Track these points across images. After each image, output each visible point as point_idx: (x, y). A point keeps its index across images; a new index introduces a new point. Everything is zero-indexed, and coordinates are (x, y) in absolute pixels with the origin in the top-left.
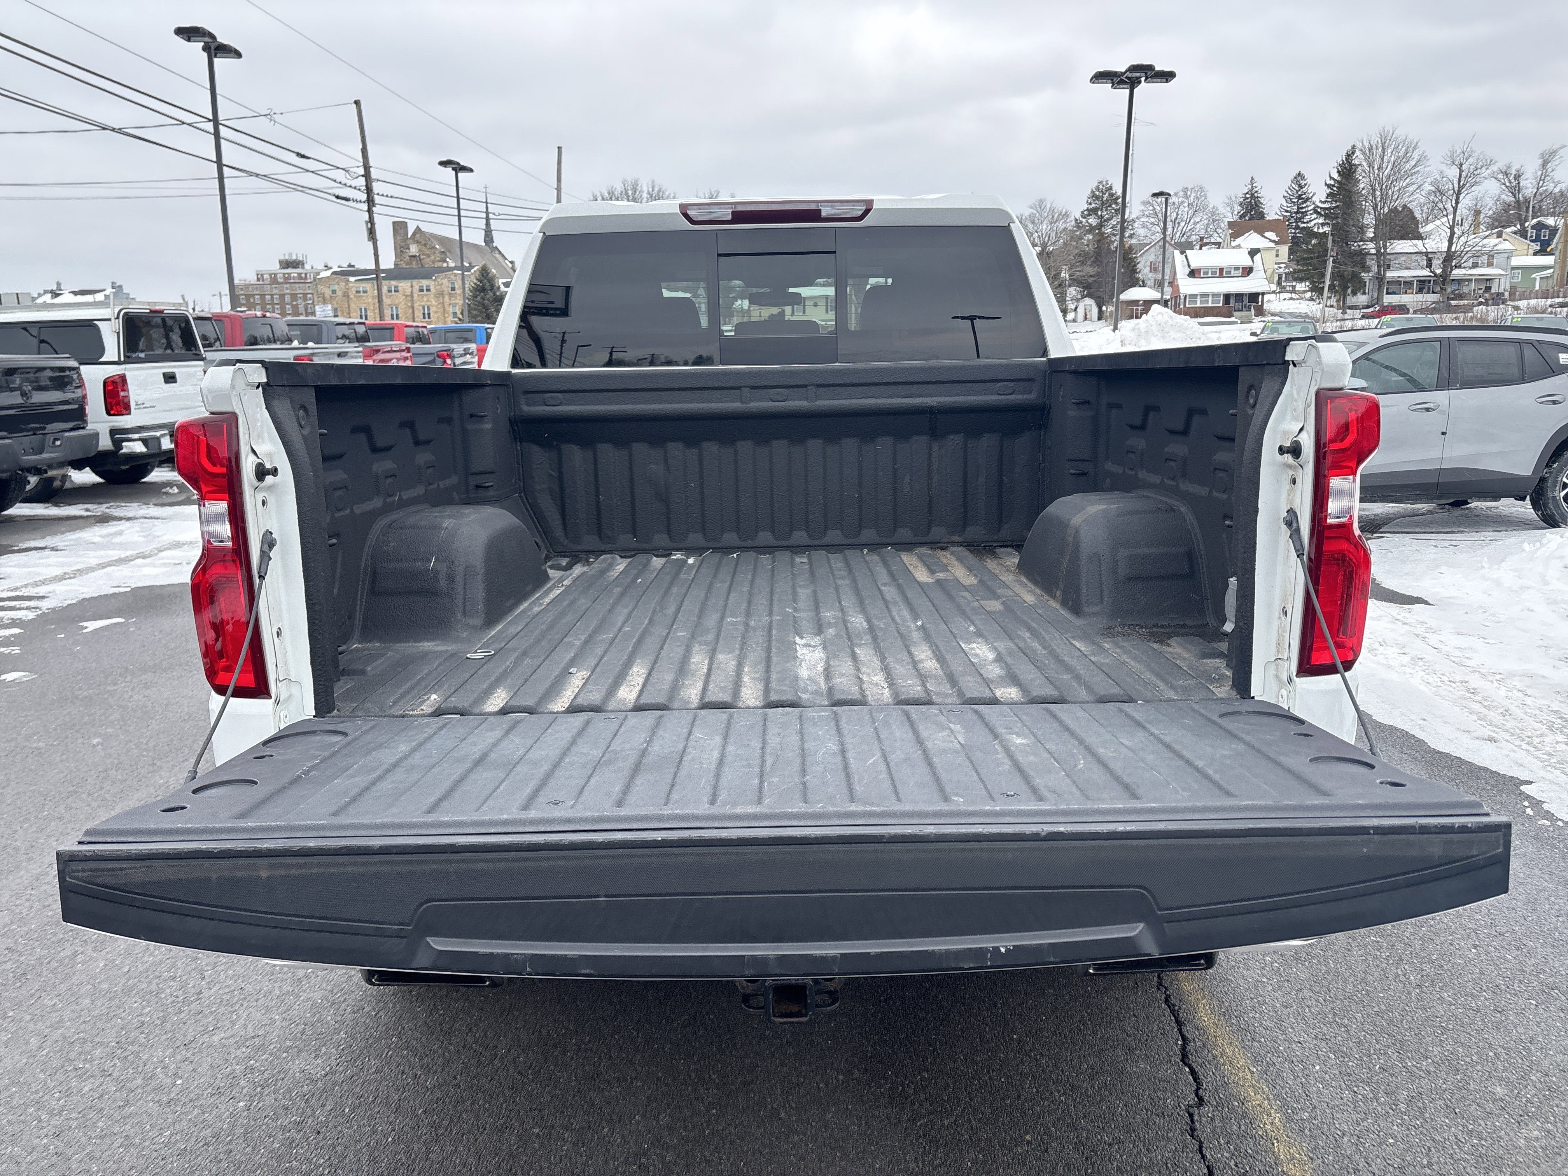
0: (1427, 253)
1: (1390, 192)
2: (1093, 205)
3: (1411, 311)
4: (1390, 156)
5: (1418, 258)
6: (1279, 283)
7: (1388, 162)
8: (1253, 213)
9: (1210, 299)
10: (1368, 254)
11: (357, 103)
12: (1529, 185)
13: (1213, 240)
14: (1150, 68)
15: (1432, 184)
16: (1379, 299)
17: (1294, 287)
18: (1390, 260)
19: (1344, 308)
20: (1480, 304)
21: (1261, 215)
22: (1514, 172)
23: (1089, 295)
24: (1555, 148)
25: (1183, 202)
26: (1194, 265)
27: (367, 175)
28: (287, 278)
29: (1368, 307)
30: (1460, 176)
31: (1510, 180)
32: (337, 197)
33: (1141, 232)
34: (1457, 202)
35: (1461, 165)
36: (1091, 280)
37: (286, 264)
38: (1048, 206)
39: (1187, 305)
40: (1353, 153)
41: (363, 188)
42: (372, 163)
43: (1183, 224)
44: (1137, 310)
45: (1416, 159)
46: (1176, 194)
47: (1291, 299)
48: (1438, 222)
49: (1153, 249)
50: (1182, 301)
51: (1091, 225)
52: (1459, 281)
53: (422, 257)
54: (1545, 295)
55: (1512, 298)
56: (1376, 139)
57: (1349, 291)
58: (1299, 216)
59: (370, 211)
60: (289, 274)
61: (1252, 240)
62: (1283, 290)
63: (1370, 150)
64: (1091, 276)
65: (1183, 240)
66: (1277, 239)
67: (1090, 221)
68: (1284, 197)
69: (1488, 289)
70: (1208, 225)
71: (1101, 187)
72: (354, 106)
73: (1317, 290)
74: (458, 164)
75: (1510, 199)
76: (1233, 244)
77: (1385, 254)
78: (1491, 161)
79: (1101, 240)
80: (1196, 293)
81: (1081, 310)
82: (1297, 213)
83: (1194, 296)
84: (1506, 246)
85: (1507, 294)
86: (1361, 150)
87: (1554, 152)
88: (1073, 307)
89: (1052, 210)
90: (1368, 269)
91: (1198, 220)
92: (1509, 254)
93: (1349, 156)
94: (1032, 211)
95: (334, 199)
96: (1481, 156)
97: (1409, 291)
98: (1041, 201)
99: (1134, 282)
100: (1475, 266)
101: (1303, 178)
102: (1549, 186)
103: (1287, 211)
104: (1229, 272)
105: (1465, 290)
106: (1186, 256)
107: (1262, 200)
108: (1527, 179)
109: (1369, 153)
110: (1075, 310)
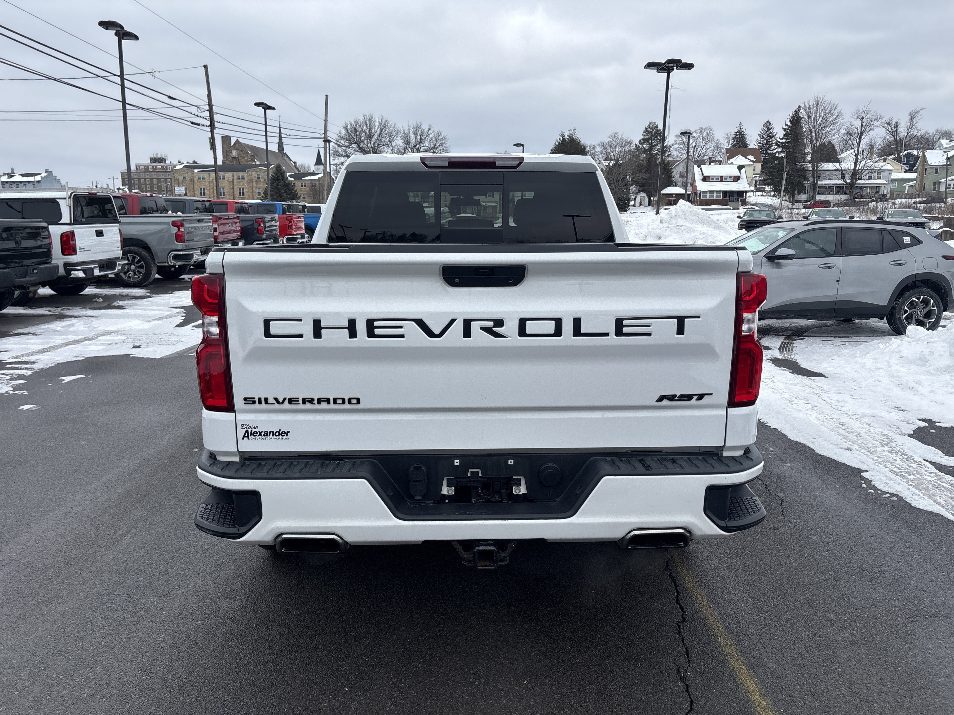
0: (842, 171)
1: (821, 134)
2: (647, 137)
3: (832, 204)
5: (837, 173)
6: (755, 186)
7: (820, 116)
8: (741, 144)
9: (715, 194)
10: (808, 170)
11: (205, 67)
12: (903, 131)
13: (717, 159)
14: (680, 61)
15: (845, 130)
16: (814, 197)
17: (764, 188)
18: (820, 174)
19: (793, 202)
20: (873, 201)
21: (745, 145)
22: (894, 123)
23: (643, 191)
24: (918, 109)
25: (699, 136)
26: (706, 174)
27: (211, 110)
28: (154, 168)
29: (807, 201)
30: (862, 125)
31: (891, 128)
32: (192, 123)
33: (675, 153)
34: (860, 141)
35: (863, 119)
36: (644, 181)
37: (154, 160)
38: (620, 137)
39: (701, 198)
40: (799, 110)
41: (208, 118)
42: (213, 103)
43: (699, 149)
44: (672, 200)
45: (836, 114)
46: (695, 131)
47: (762, 195)
48: (848, 152)
49: (682, 163)
50: (698, 195)
51: (645, 148)
52: (861, 187)
53: (240, 158)
54: (911, 196)
55: (892, 197)
56: (812, 102)
57: (796, 192)
59: (212, 132)
60: (156, 166)
61: (740, 160)
62: (758, 190)
63: (809, 108)
64: (645, 179)
65: (699, 159)
66: (754, 160)
67: (644, 146)
68: (759, 135)
69: (878, 192)
70: (714, 150)
71: (651, 126)
72: (204, 68)
73: (777, 191)
74: (266, 105)
75: (891, 139)
76: (729, 162)
77: (818, 170)
78: (880, 116)
79: (651, 158)
80: (707, 190)
81: (638, 200)
82: (766, 144)
83: (705, 193)
84: (889, 167)
85: (888, 196)
86: (804, 109)
87: (918, 112)
88: (633, 197)
89: (622, 140)
90: (807, 179)
91: (708, 147)
92: (890, 172)
93: (797, 112)
94: (610, 139)
95: (190, 124)
96: (875, 114)
97: (831, 193)
98: (615, 134)
99: (670, 183)
100: (870, 178)
101: (770, 124)
102: (914, 132)
103: (760, 143)
104: (726, 179)
105: (864, 193)
106: (701, 169)
107: (746, 136)
108: (901, 128)
109: (808, 110)
110: (635, 199)
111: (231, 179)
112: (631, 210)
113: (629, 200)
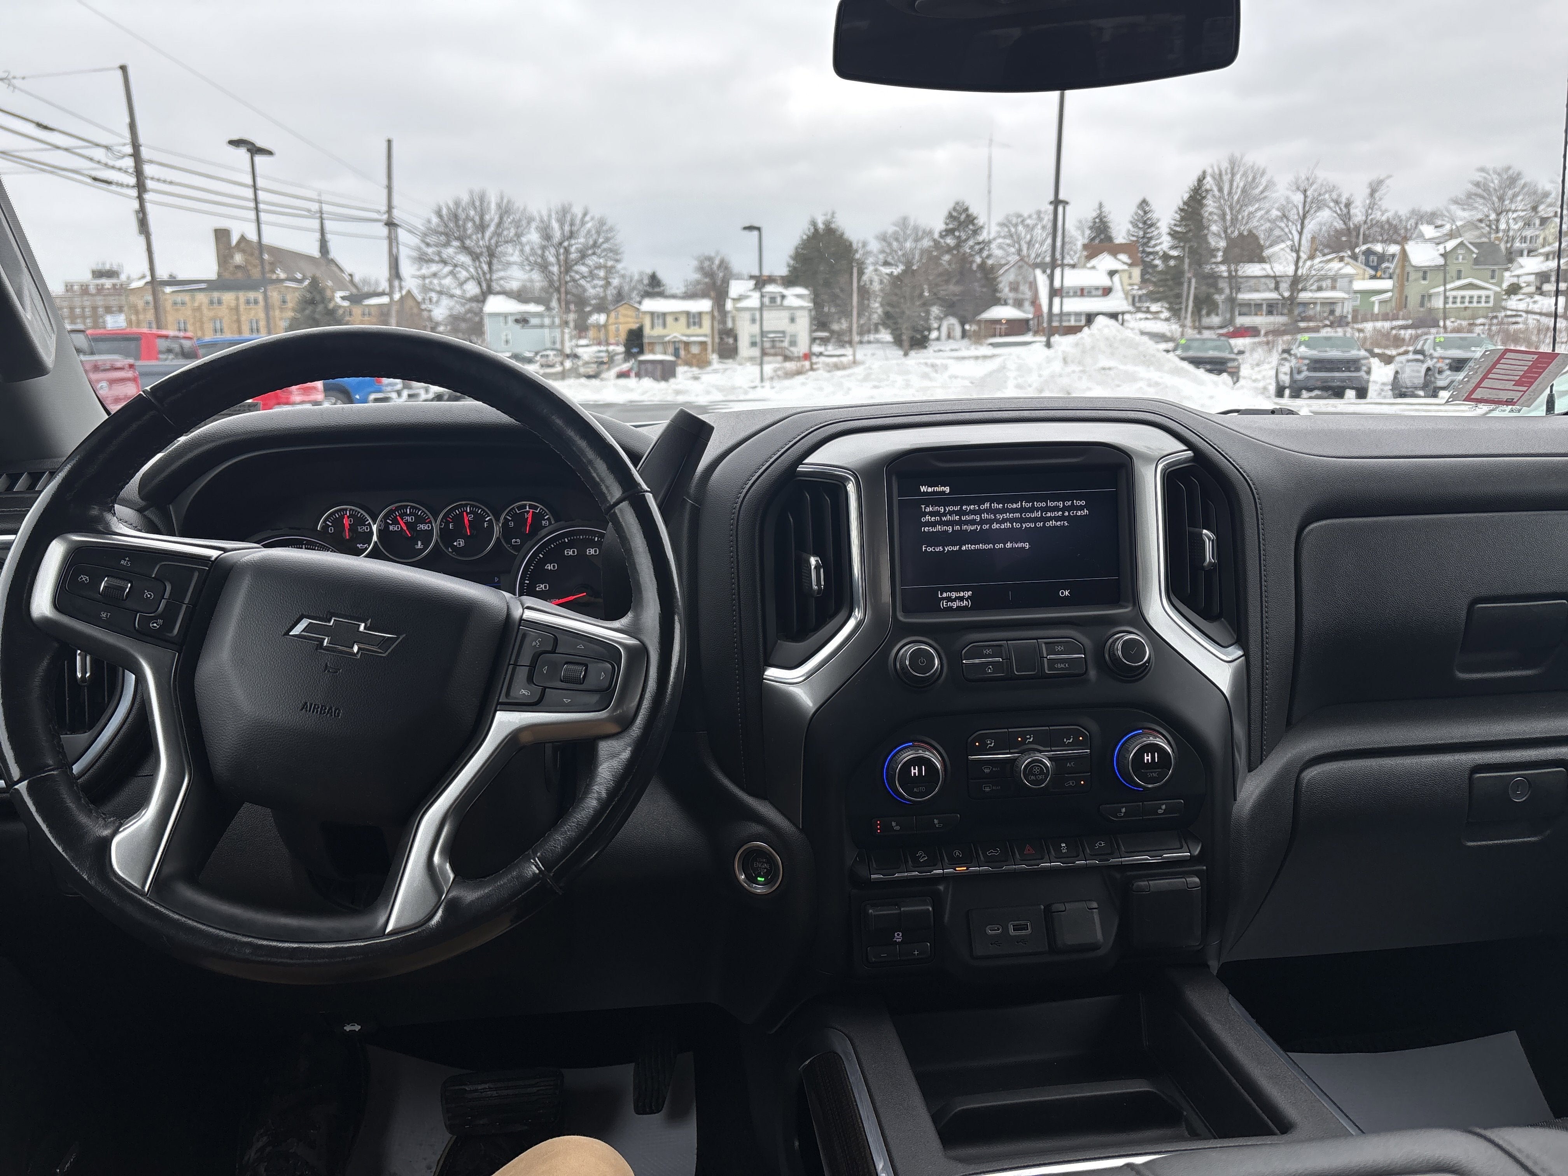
0: (1275, 277)
1: (1240, 217)
2: (951, 226)
3: (1263, 332)
4: (1239, 182)
5: (1267, 281)
6: (1133, 304)
7: (1237, 188)
8: (1103, 236)
9: (1073, 318)
10: (1221, 277)
11: (123, 68)
12: (1359, 214)
15: (1278, 209)
16: (1231, 321)
17: (1148, 308)
18: (1241, 283)
19: (1200, 329)
20: (1326, 326)
21: (1110, 239)
22: (1344, 201)
23: (954, 315)
24: (1381, 178)
25: (1036, 224)
27: (136, 155)
28: (100, 289)
29: (1221, 327)
30: (1305, 202)
31: (1340, 209)
32: (95, 179)
33: (998, 252)
34: (1302, 228)
35: (1305, 191)
36: (955, 299)
37: (99, 274)
38: (912, 224)
40: (1204, 178)
41: (131, 170)
42: (142, 139)
43: (1037, 245)
44: (1000, 328)
45: (1264, 184)
46: (1030, 217)
47: (1147, 319)
48: (1282, 245)
49: (1012, 269)
50: (1045, 319)
51: (948, 245)
52: (1305, 304)
53: (249, 268)
54: (1385, 318)
55: (1355, 320)
56: (1225, 165)
57: (1204, 312)
58: (1145, 240)
59: (140, 198)
60: (103, 285)
61: (1106, 262)
62: (1139, 310)
63: (1220, 175)
64: (954, 295)
65: (1038, 260)
66: (1128, 261)
67: (948, 241)
68: (1131, 222)
69: (1332, 312)
71: (957, 207)
72: (119, 73)
73: (1176, 313)
74: (253, 144)
75: (1339, 225)
76: (1089, 265)
77: (1236, 276)
79: (964, 261)
81: (944, 330)
82: (1143, 237)
83: (1057, 316)
84: (1349, 270)
85: (1350, 317)
86: (1212, 175)
87: (1380, 182)
88: (936, 325)
89: (916, 228)
90: (1220, 291)
92: (1351, 278)
93: (1201, 180)
94: (897, 228)
95: (89, 181)
97: (1259, 313)
98: (904, 220)
99: (997, 301)
100: (1320, 289)
101: (1147, 204)
102: (1377, 215)
103: (1133, 236)
104: (1089, 292)
105: (1311, 313)
106: (1047, 276)
107: (1110, 225)
108: (1357, 207)
109: (1219, 179)
110: (939, 329)
111: (233, 304)
112: (933, 346)
113: (930, 330)
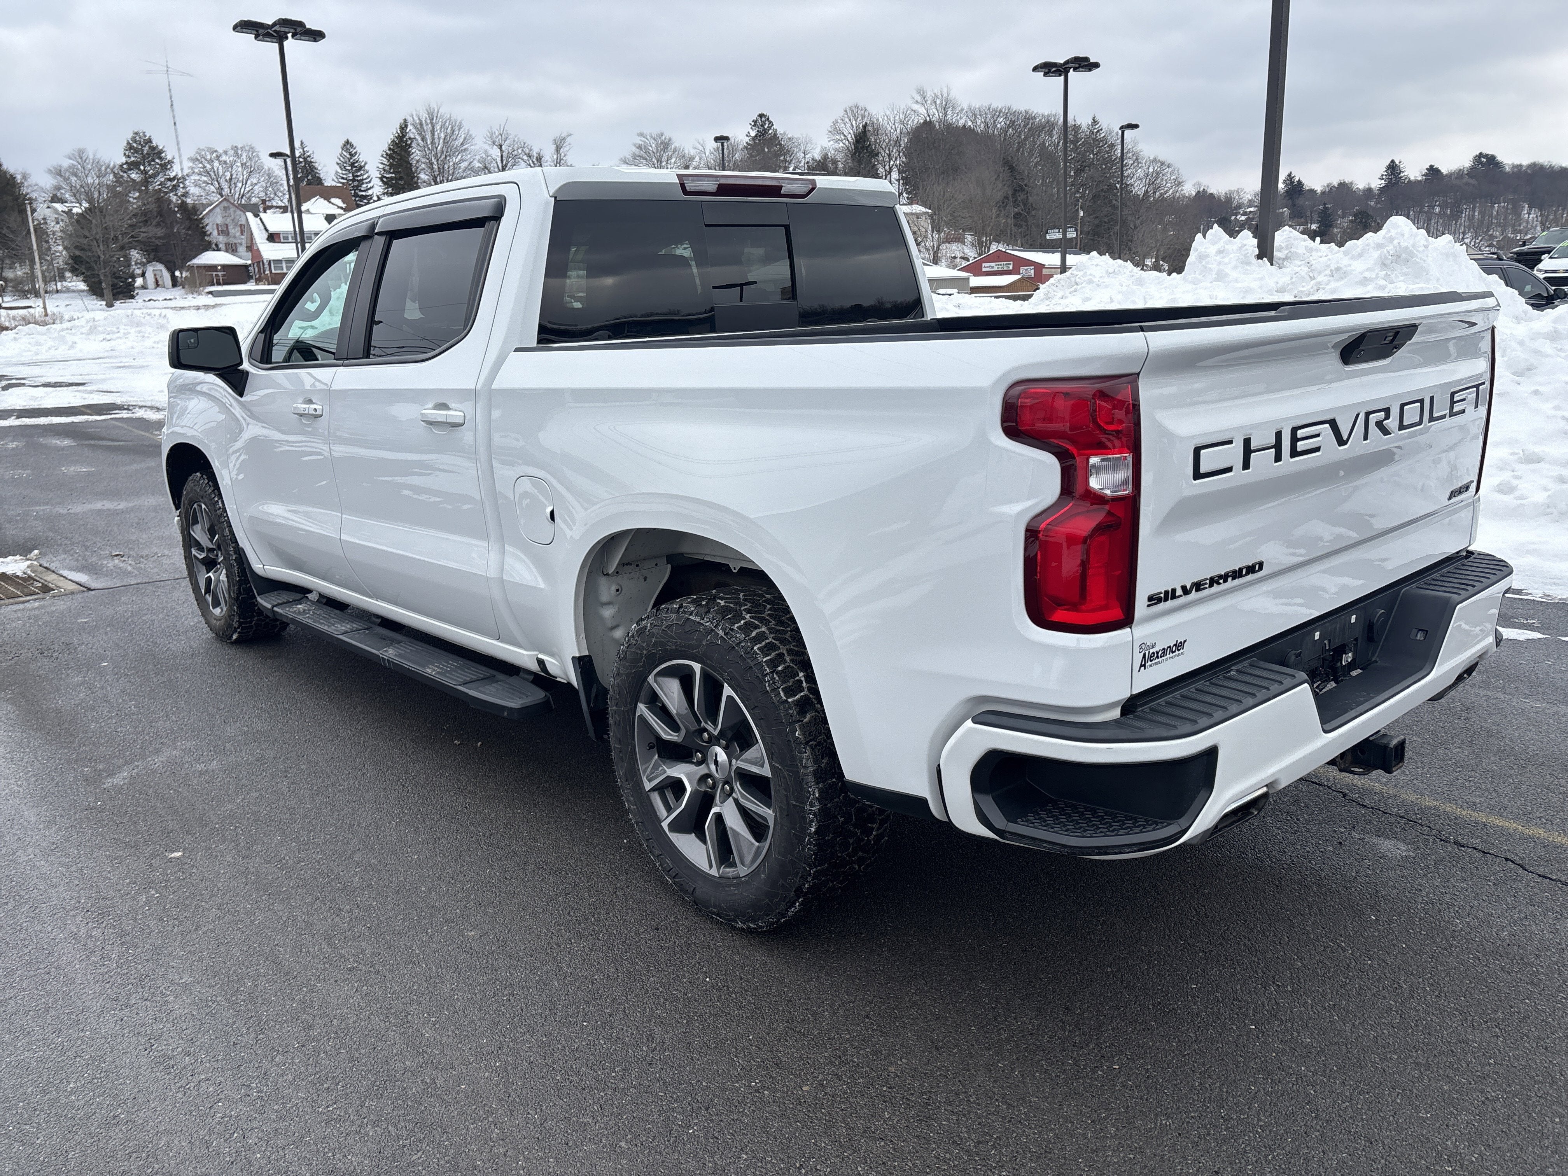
1: (446, 167)
2: (133, 159)
4: (440, 135)
7: (439, 138)
8: (310, 177)
13: (274, 204)
14: (300, 24)
15: (479, 161)
21: (319, 181)
22: (535, 155)
23: (160, 261)
24: (563, 135)
25: (236, 162)
26: (272, 229)
30: (502, 156)
31: (533, 162)
33: (193, 190)
35: (501, 146)
36: (159, 242)
38: (91, 157)
39: (273, 271)
40: (406, 126)
43: (240, 185)
44: (217, 275)
45: (463, 137)
46: (225, 152)
49: (217, 211)
50: (267, 266)
51: (133, 180)
56: (424, 116)
58: (356, 183)
61: (321, 205)
63: (421, 124)
64: (159, 238)
66: (344, 206)
67: (133, 176)
68: (338, 164)
70: (266, 188)
71: (137, 138)
76: (302, 209)
78: (525, 144)
79: (160, 199)
80: (280, 258)
81: (150, 277)
82: (353, 180)
83: (278, 262)
86: (413, 125)
87: (563, 140)
88: (138, 272)
91: (255, 181)
93: (403, 128)
94: (72, 162)
96: (516, 139)
98: (81, 152)
99: (208, 247)
101: (352, 146)
103: (343, 178)
106: (261, 219)
107: (316, 165)
108: (546, 162)
109: (420, 127)
110: (143, 275)
112: (142, 296)
113: (133, 277)
